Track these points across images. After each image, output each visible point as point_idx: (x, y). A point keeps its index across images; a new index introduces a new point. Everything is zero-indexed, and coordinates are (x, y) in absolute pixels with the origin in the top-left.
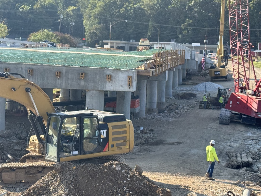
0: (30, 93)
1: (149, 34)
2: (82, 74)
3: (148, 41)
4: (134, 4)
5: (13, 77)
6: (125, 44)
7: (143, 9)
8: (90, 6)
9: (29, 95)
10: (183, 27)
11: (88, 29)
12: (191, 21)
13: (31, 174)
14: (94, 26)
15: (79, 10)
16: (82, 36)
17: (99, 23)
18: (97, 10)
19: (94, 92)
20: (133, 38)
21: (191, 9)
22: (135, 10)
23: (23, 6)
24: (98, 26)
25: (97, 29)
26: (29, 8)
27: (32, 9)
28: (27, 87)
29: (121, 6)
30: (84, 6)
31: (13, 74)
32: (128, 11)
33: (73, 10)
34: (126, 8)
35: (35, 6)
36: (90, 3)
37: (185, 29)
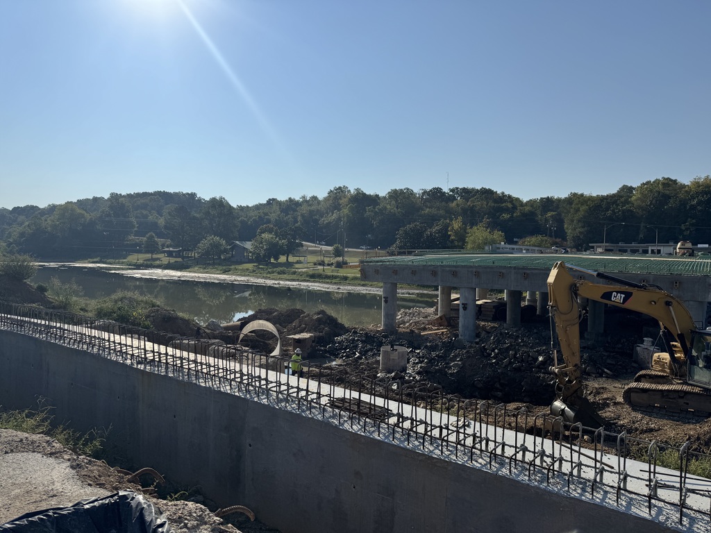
0: (671, 307)
1: (641, 236)
2: (676, 283)
3: (691, 244)
4: (623, 206)
5: (651, 288)
6: (614, 246)
7: (632, 211)
8: (572, 210)
9: (669, 309)
10: (683, 227)
11: (571, 233)
12: (694, 221)
13: (670, 398)
14: (578, 230)
15: (559, 214)
16: (564, 239)
17: (583, 227)
18: (581, 214)
19: (691, 303)
20: (622, 241)
21: (693, 208)
22: (623, 212)
23: (504, 215)
24: (582, 230)
25: (580, 233)
26: (509, 216)
27: (512, 217)
28: (667, 300)
29: (607, 209)
30: (565, 211)
31: (651, 286)
32: (615, 213)
33: (552, 216)
34: (613, 211)
35: (515, 214)
36: (572, 208)
37: (687, 229)
